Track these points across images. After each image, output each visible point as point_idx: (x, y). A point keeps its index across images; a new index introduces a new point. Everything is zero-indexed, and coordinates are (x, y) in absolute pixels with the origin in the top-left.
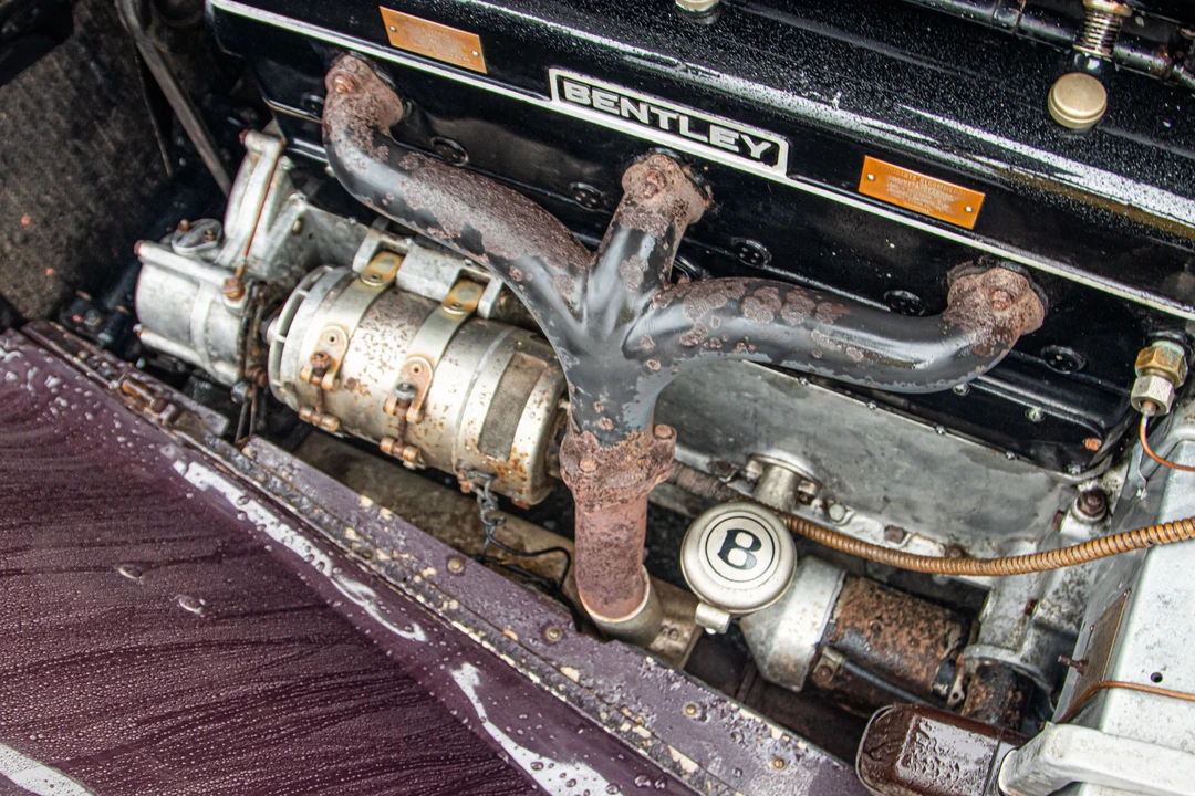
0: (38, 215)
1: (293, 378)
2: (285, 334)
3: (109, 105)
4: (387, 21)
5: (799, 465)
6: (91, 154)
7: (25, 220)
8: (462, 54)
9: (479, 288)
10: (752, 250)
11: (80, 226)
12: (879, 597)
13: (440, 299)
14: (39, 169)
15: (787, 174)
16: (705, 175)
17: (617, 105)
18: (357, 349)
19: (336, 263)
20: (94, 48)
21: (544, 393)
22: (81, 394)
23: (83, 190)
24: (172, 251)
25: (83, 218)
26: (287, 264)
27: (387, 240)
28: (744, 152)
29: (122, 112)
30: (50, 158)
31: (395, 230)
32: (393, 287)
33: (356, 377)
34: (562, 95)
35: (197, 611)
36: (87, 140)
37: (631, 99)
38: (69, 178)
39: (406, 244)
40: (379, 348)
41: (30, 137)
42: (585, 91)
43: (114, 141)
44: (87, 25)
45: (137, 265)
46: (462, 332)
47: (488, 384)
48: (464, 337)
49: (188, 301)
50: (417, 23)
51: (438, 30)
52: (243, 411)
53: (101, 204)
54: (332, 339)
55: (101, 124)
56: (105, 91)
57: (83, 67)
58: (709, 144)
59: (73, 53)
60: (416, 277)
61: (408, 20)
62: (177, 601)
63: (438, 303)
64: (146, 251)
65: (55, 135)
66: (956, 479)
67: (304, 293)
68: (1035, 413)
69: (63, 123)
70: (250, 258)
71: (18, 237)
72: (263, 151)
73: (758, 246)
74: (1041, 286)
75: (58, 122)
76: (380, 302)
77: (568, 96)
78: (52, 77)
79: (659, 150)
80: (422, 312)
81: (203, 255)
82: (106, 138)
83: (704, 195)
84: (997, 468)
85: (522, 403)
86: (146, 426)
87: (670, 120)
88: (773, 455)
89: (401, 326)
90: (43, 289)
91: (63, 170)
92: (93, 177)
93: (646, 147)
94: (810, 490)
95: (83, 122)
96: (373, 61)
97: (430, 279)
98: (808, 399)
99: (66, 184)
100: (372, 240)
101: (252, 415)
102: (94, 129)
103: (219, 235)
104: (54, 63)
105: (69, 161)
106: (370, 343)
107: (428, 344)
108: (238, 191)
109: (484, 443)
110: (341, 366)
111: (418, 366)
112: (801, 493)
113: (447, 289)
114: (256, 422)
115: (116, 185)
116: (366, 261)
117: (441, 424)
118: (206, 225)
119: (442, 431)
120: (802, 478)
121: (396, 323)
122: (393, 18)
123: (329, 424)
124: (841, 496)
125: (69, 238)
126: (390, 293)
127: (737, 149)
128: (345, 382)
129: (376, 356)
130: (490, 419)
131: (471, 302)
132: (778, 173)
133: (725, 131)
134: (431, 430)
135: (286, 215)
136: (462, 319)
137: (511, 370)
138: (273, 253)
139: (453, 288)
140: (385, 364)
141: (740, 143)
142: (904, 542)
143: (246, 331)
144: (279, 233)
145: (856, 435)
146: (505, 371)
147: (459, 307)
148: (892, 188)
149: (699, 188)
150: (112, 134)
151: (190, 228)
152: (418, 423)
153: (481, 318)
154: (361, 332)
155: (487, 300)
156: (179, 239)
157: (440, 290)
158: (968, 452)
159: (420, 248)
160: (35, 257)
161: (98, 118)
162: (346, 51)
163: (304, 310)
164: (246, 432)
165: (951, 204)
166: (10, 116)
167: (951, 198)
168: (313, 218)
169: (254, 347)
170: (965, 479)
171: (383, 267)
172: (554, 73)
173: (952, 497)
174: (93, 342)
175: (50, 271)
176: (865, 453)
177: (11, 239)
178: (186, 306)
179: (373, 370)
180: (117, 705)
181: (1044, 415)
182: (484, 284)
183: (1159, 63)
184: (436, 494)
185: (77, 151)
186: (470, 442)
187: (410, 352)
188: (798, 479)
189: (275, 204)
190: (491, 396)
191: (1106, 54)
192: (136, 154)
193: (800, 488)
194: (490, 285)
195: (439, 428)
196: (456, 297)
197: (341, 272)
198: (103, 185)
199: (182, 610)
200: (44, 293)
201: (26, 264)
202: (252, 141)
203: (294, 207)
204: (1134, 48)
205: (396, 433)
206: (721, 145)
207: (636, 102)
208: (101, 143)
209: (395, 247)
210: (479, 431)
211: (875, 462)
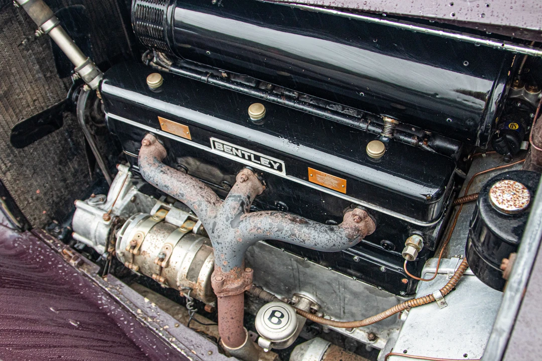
0: (43, 190)
1: (124, 250)
2: (123, 234)
3: (74, 155)
4: (160, 122)
5: (312, 298)
6: (65, 172)
7: (38, 192)
8: (184, 133)
9: (194, 223)
10: (281, 205)
11: (58, 197)
12: (342, 353)
13: (180, 226)
14: (45, 174)
15: (286, 174)
16: (262, 176)
17: (232, 150)
18: (147, 241)
19: (145, 212)
20: (71, 134)
21: (211, 258)
22: (48, 255)
23: (61, 184)
24: (87, 204)
25: (59, 194)
26: (128, 212)
27: (164, 205)
28: (272, 167)
29: (78, 158)
30: (50, 170)
31: (166, 202)
32: (164, 220)
33: (146, 250)
34: (215, 147)
35: (76, 325)
36: (65, 166)
37: (236, 149)
38: (56, 179)
39: (170, 206)
40: (155, 240)
41: (43, 162)
42: (221, 145)
43: (74, 168)
44: (69, 126)
45: (74, 209)
46: (185, 237)
47: (192, 255)
48: (186, 238)
49: (90, 222)
50: (169, 122)
51: (176, 125)
52: (106, 265)
53: (66, 191)
54: (139, 236)
55: (70, 161)
56: (73, 150)
57: (66, 140)
58: (261, 164)
59: (62, 135)
60: (172, 218)
61: (166, 121)
62: (69, 321)
63: (178, 227)
64: (78, 203)
65: (52, 163)
66: (366, 302)
67: (132, 221)
68: (383, 268)
69: (56, 159)
70: (114, 208)
71: (34, 197)
72: (123, 171)
73: (283, 204)
74: (373, 215)
75: (55, 158)
76: (158, 225)
77: (217, 148)
78: (54, 142)
79: (247, 167)
80: (172, 229)
81: (98, 206)
82: (71, 166)
83: (263, 184)
84: (378, 295)
85: (203, 262)
86: (70, 267)
87: (248, 156)
88: (303, 293)
89: (164, 233)
90: (41, 218)
91: (54, 176)
92: (65, 180)
93: (243, 166)
94: (315, 308)
95: (64, 160)
96: (156, 135)
97: (177, 219)
98: (310, 268)
99: (55, 181)
100: (159, 204)
101: (109, 267)
102: (67, 163)
103: (105, 200)
104: (55, 136)
105: (56, 173)
106: (152, 239)
107: (172, 239)
108: (114, 185)
109: (189, 276)
110: (141, 246)
111: (167, 247)
112: (312, 309)
113: (182, 223)
114: (110, 270)
115: (73, 185)
116: (155, 211)
117: (174, 269)
118: (101, 196)
119: (174, 271)
120: (312, 302)
121: (162, 232)
122: (163, 121)
123: (135, 268)
124: (328, 311)
125: (53, 201)
126: (162, 223)
127: (269, 166)
128: (142, 252)
129: (154, 243)
130: (191, 268)
131: (190, 228)
132: (283, 174)
133: (265, 159)
134: (170, 271)
135: (129, 195)
136: (186, 232)
137: (200, 251)
138: (123, 207)
139: (184, 222)
140: (156, 246)
141: (270, 163)
142: (352, 331)
143: (110, 233)
144: (126, 200)
145: (329, 283)
146: (199, 250)
147: (186, 228)
148: (318, 179)
149: (261, 181)
150: (73, 165)
151: (94, 197)
152: (166, 267)
153: (194, 233)
154: (149, 235)
155: (196, 227)
156: (90, 200)
157: (180, 223)
158: (367, 288)
159: (175, 208)
160: (39, 206)
161: (69, 159)
162: (148, 132)
163: (130, 226)
164: (106, 273)
165: (337, 184)
166: (38, 154)
167: (336, 182)
168: (139, 196)
169: (111, 240)
170: (369, 302)
171: (161, 214)
172: (212, 139)
173: (366, 310)
174: (56, 237)
175: (44, 212)
176: (333, 292)
177: (32, 197)
178: (90, 224)
179: (152, 248)
180: (40, 345)
181: (386, 269)
182: (196, 221)
183: (414, 141)
184: (178, 307)
185: (60, 169)
186: (183, 276)
187: (166, 242)
188: (311, 303)
189: (125, 190)
190: (192, 259)
191: (390, 136)
192: (82, 174)
193: (311, 307)
194: (198, 222)
195: (173, 270)
196: (185, 225)
197: (146, 215)
198: (68, 184)
199: (70, 323)
200: (41, 220)
201: (36, 207)
202: (120, 167)
203: (133, 192)
204: (405, 136)
205: (158, 272)
206: (264, 164)
207: (237, 149)
208: (69, 168)
209: (166, 207)
210: (187, 271)
211: (337, 295)
